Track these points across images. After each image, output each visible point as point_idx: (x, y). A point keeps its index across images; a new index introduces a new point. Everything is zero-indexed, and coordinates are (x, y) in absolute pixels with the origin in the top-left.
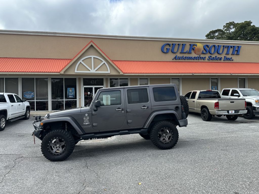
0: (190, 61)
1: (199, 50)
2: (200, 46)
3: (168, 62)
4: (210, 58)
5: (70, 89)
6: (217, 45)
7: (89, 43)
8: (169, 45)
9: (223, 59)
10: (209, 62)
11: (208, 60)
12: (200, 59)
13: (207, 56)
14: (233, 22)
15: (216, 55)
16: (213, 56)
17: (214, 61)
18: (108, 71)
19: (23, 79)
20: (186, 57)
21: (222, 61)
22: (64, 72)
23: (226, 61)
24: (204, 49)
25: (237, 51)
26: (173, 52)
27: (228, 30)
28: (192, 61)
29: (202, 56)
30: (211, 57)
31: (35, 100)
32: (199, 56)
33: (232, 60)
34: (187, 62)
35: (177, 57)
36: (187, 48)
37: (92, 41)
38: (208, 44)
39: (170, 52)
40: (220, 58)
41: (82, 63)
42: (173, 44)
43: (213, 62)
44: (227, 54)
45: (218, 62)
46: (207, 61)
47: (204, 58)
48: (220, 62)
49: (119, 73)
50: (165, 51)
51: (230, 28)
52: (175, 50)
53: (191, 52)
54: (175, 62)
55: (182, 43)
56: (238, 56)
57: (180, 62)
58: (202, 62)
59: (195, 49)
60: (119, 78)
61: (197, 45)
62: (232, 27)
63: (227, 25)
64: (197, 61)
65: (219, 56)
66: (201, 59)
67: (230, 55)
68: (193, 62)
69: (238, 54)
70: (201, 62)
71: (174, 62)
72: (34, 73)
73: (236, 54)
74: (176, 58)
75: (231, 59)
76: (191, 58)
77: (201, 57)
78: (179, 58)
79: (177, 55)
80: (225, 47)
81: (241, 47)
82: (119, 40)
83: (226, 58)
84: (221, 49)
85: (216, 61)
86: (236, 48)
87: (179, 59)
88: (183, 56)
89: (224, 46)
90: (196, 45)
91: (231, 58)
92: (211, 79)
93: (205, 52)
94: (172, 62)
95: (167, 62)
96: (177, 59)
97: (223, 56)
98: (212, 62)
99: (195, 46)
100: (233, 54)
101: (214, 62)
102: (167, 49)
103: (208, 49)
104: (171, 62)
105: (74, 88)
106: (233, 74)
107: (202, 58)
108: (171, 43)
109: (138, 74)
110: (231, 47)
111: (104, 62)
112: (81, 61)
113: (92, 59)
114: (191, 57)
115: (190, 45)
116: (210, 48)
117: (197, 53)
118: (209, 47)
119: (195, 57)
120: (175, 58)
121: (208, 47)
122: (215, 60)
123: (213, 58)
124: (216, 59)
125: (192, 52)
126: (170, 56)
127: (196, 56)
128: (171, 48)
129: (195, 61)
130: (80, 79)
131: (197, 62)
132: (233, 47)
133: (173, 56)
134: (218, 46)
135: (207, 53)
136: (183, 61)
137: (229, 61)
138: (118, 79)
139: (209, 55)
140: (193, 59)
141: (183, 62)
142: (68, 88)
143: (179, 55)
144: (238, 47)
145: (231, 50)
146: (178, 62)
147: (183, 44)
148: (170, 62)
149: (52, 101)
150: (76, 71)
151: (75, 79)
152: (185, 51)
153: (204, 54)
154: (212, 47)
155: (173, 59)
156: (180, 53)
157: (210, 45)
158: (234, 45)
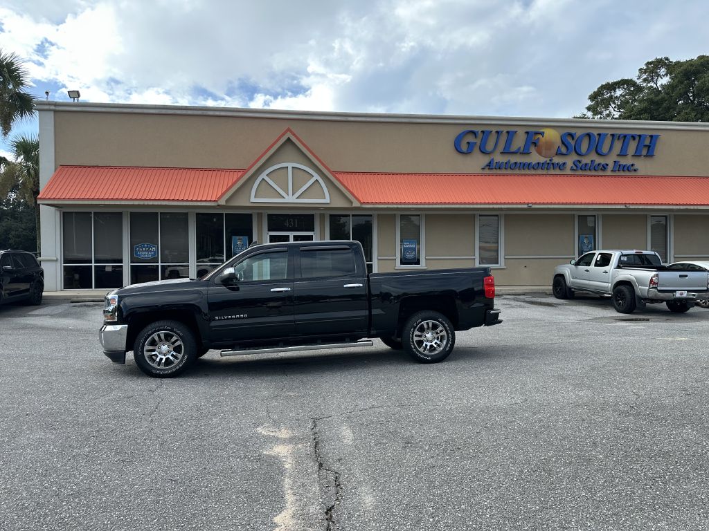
0: (527, 172)
1: (549, 145)
2: (551, 135)
3: (471, 174)
4: (577, 166)
5: (239, 239)
6: (595, 132)
7: (283, 134)
8: (474, 133)
9: (610, 167)
10: (574, 176)
11: (572, 169)
12: (552, 166)
13: (570, 161)
14: (667, 59)
15: (593, 156)
16: (586, 160)
17: (588, 173)
18: (325, 198)
19: (132, 214)
20: (516, 163)
21: (609, 172)
22: (227, 201)
23: (617, 173)
24: (563, 143)
25: (649, 147)
26: (483, 151)
27: (652, 80)
28: (533, 172)
29: (557, 160)
30: (580, 162)
31: (160, 264)
32: (550, 160)
33: (635, 170)
34: (518, 175)
35: (495, 164)
36: (519, 142)
37: (289, 130)
38: (573, 131)
39: (476, 150)
40: (603, 165)
41: (267, 179)
42: (483, 132)
43: (585, 176)
44: (623, 154)
45: (598, 176)
46: (568, 172)
47: (561, 167)
48: (602, 176)
49: (352, 203)
50: (464, 148)
51: (658, 75)
52: (490, 146)
53: (529, 150)
54: (489, 175)
55: (505, 130)
56: (650, 159)
57: (500, 175)
58: (557, 175)
59: (538, 144)
60: (351, 213)
61: (544, 133)
62: (663, 71)
63: (648, 68)
64: (545, 172)
65: (599, 160)
66: (554, 169)
67: (629, 157)
68: (532, 175)
69: (650, 155)
70: (553, 175)
71: (485, 175)
72: (159, 203)
73: (645, 156)
75: (632, 168)
76: (528, 166)
77: (553, 162)
78: (499, 166)
79: (493, 160)
80: (616, 138)
81: (657, 136)
82: (352, 123)
83: (620, 165)
84: (605, 141)
85: (593, 173)
86: (644, 140)
87: (500, 168)
88: (509, 162)
89: (613, 135)
90: (542, 134)
91: (632, 165)
92: (579, 216)
93: (563, 150)
94: (482, 175)
95: (467, 174)
96: (492, 169)
97: (610, 161)
98: (581, 176)
99: (540, 136)
100: (637, 155)
101: (588, 176)
102: (468, 143)
103: (573, 143)
104: (478, 175)
105: (247, 237)
106: (632, 207)
107: (558, 164)
108: (478, 129)
109: (395, 206)
110: (633, 137)
111: (316, 177)
112: (264, 175)
113: (290, 170)
114: (529, 162)
115: (527, 133)
116: (579, 142)
117: (544, 152)
118: (576, 139)
119: (539, 163)
120: (487, 165)
121: (573, 139)
122: (590, 170)
123: (586, 164)
124: (594, 167)
125: (533, 150)
126: (477, 162)
127: (542, 160)
128: (478, 141)
129: (540, 172)
130: (260, 216)
131: (543, 175)
132: (637, 138)
133: (485, 160)
134: (599, 135)
135: (570, 153)
136: (510, 172)
137: (627, 173)
138: (349, 216)
139: (576, 158)
140: (534, 169)
141: (507, 175)
142: (233, 237)
143: (499, 158)
144: (651, 136)
145: (633, 146)
146: (497, 175)
147: (508, 132)
148: (475, 175)
149: (197, 266)
150: (254, 198)
151: (251, 215)
152: (514, 148)
153: (562, 154)
154: (582, 137)
155: (483, 169)
156: (501, 153)
157: (579, 133)
158: (639, 134)
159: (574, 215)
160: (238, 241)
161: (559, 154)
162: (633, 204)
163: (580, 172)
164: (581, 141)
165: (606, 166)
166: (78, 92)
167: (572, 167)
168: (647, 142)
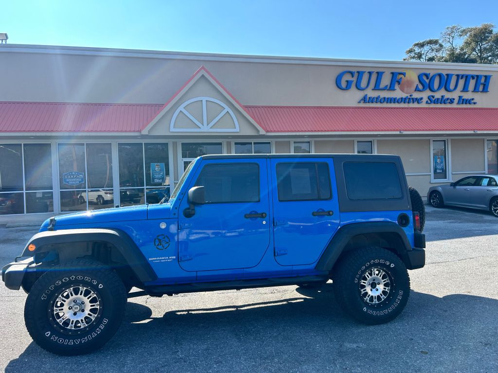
0: (393, 105)
1: (409, 83)
2: (413, 76)
4: (431, 100)
5: (157, 165)
6: (444, 73)
7: (198, 72)
8: (352, 74)
9: (456, 101)
10: (429, 108)
11: (427, 102)
12: (412, 101)
13: (425, 95)
15: (443, 93)
16: (438, 95)
17: (439, 106)
20: (384, 98)
21: (454, 105)
22: (149, 132)
23: (461, 106)
24: (420, 81)
25: (484, 84)
26: (358, 87)
27: (449, 41)
28: (397, 105)
29: (416, 95)
30: (433, 97)
31: (87, 189)
32: (411, 96)
33: (475, 103)
34: (386, 108)
35: (368, 99)
36: (386, 81)
37: (203, 68)
38: (427, 72)
40: (451, 100)
41: (184, 111)
42: (358, 72)
43: (437, 108)
45: (447, 108)
46: (424, 105)
47: (419, 101)
48: (450, 108)
49: (258, 131)
50: (344, 85)
52: (363, 84)
53: (394, 87)
54: (364, 108)
55: (375, 71)
56: (484, 94)
57: (372, 108)
58: (416, 108)
59: (401, 83)
60: (253, 141)
61: (405, 73)
63: (446, 32)
64: (406, 105)
65: (448, 95)
66: (413, 103)
67: (470, 92)
68: (397, 108)
70: (413, 108)
71: (361, 107)
73: (481, 92)
74: (365, 100)
75: (472, 101)
76: (394, 100)
77: (413, 97)
78: (372, 100)
79: (366, 95)
80: (460, 77)
81: (490, 76)
83: (463, 99)
84: (452, 80)
85: (443, 106)
86: (481, 79)
87: (372, 102)
88: (379, 96)
89: (458, 76)
90: (404, 74)
91: (473, 99)
92: (434, 141)
93: (420, 87)
94: (358, 108)
95: (347, 107)
96: (366, 103)
98: (434, 108)
99: (402, 76)
101: (439, 108)
102: (347, 81)
103: (427, 81)
104: (356, 108)
106: (479, 132)
107: (416, 99)
108: (355, 70)
110: (473, 77)
111: (227, 109)
112: (181, 108)
113: (204, 103)
114: (394, 97)
115: (393, 73)
116: (432, 80)
117: (406, 89)
118: (430, 77)
119: (402, 98)
120: (362, 100)
121: (427, 78)
122: (441, 103)
123: (438, 99)
124: (443, 100)
125: (397, 87)
126: (352, 98)
127: (404, 95)
128: (354, 79)
129: (403, 105)
130: (175, 144)
131: (406, 108)
132: (476, 78)
133: (360, 95)
134: (447, 75)
135: (426, 90)
136: (379, 105)
137: (468, 106)
138: (251, 143)
139: (432, 94)
140: (398, 102)
141: (378, 108)
142: (151, 164)
143: (371, 94)
144: (486, 77)
145: (472, 83)
146: (369, 108)
147: (378, 73)
148: (353, 108)
149: (121, 190)
150: (173, 128)
151: (167, 144)
152: (382, 86)
153: (420, 91)
154: (434, 76)
155: (359, 102)
156: (373, 90)
157: (432, 73)
158: (476, 74)
159: (429, 140)
160: (156, 167)
161: (417, 90)
162: (480, 130)
163: (433, 106)
164: (434, 80)
165: (452, 100)
166: (6, 35)
167: (427, 101)
168: (483, 80)
